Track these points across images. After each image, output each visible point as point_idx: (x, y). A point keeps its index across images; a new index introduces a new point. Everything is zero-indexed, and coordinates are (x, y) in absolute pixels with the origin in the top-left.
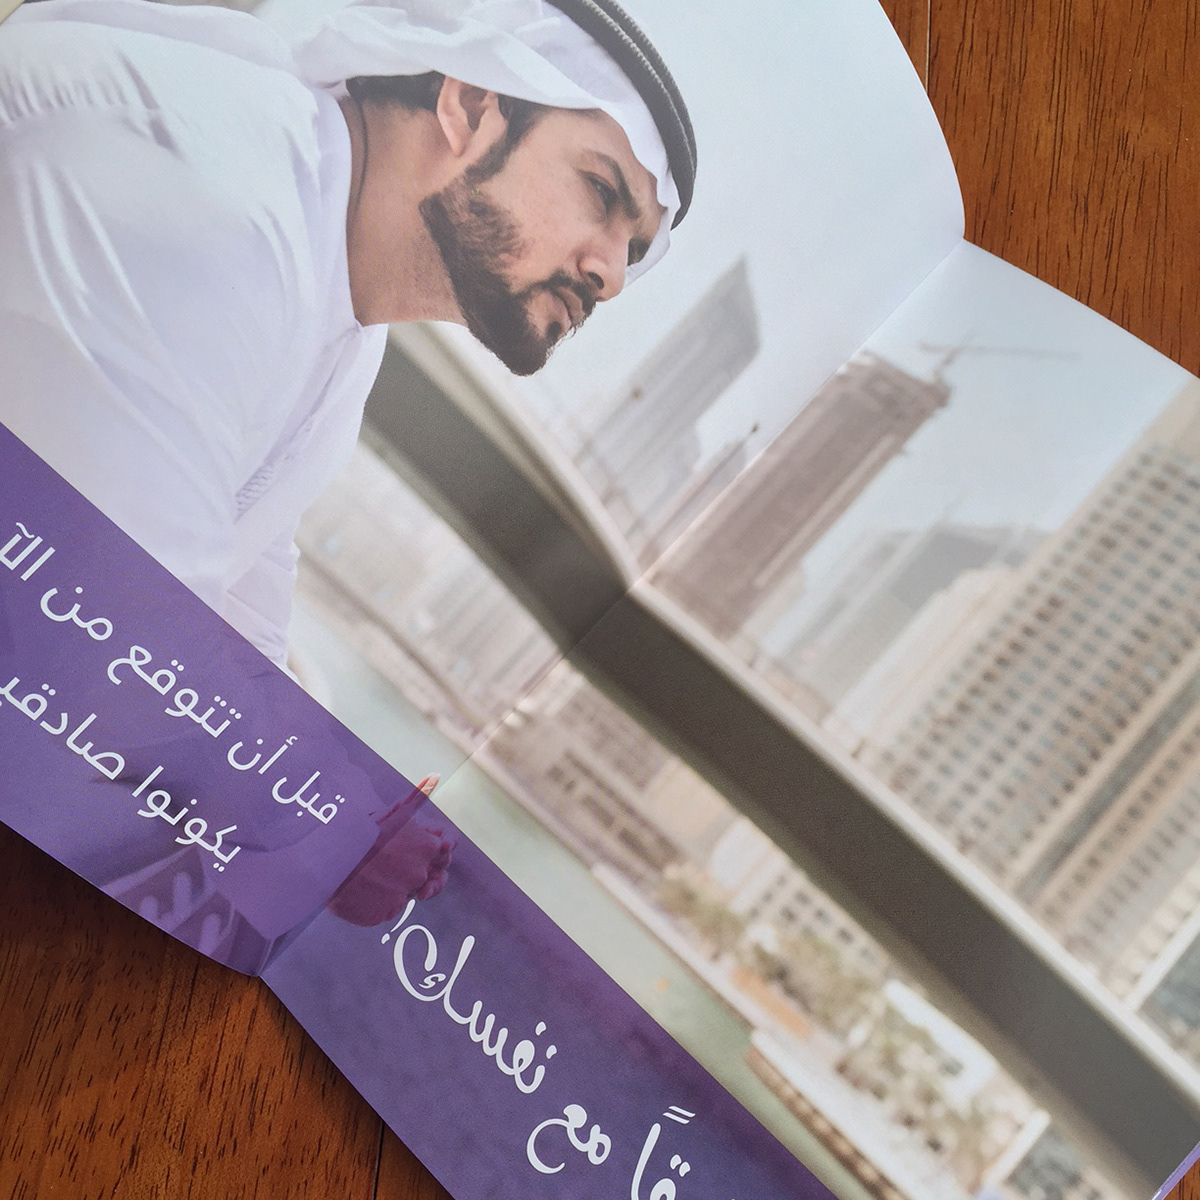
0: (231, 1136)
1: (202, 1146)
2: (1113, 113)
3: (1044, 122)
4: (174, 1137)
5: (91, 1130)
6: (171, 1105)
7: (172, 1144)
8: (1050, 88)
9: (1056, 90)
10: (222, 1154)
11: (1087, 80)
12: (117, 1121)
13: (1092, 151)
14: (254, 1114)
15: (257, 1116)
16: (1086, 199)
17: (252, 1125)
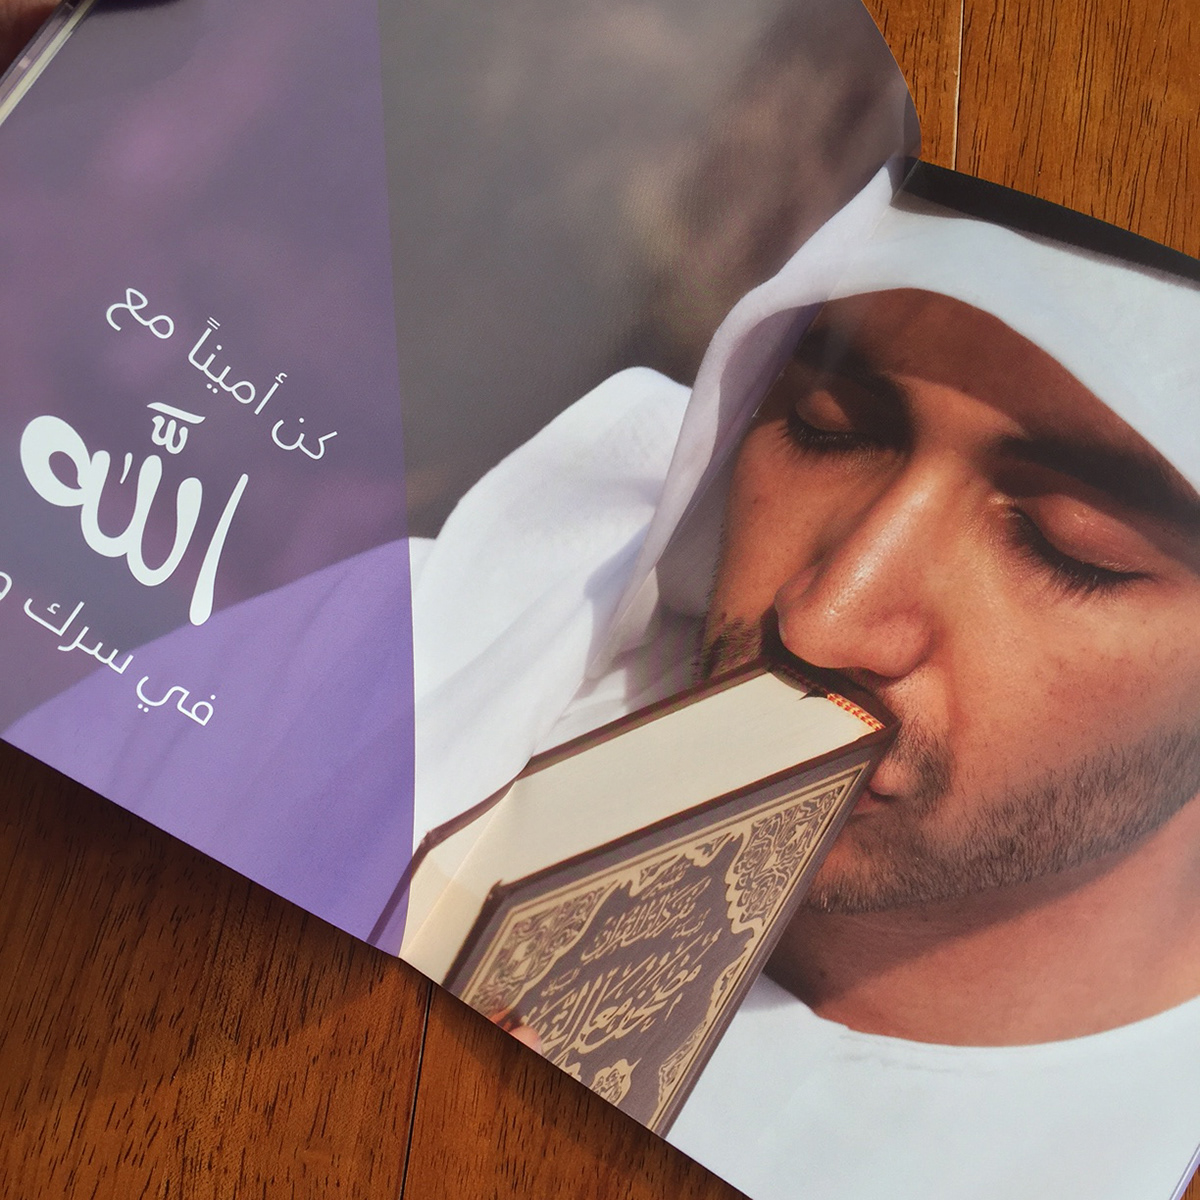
0: (284, 1027)
1: (256, 1037)
2: (1138, 80)
3: (1071, 89)
4: (230, 1028)
5: (152, 1021)
6: (228, 999)
7: (228, 1035)
8: (1078, 57)
9: (1084, 59)
10: (274, 1045)
11: (1114, 50)
12: (177, 1014)
13: (1117, 117)
14: (306, 1008)
15: (308, 1010)
16: (1111, 162)
17: (303, 1019)
